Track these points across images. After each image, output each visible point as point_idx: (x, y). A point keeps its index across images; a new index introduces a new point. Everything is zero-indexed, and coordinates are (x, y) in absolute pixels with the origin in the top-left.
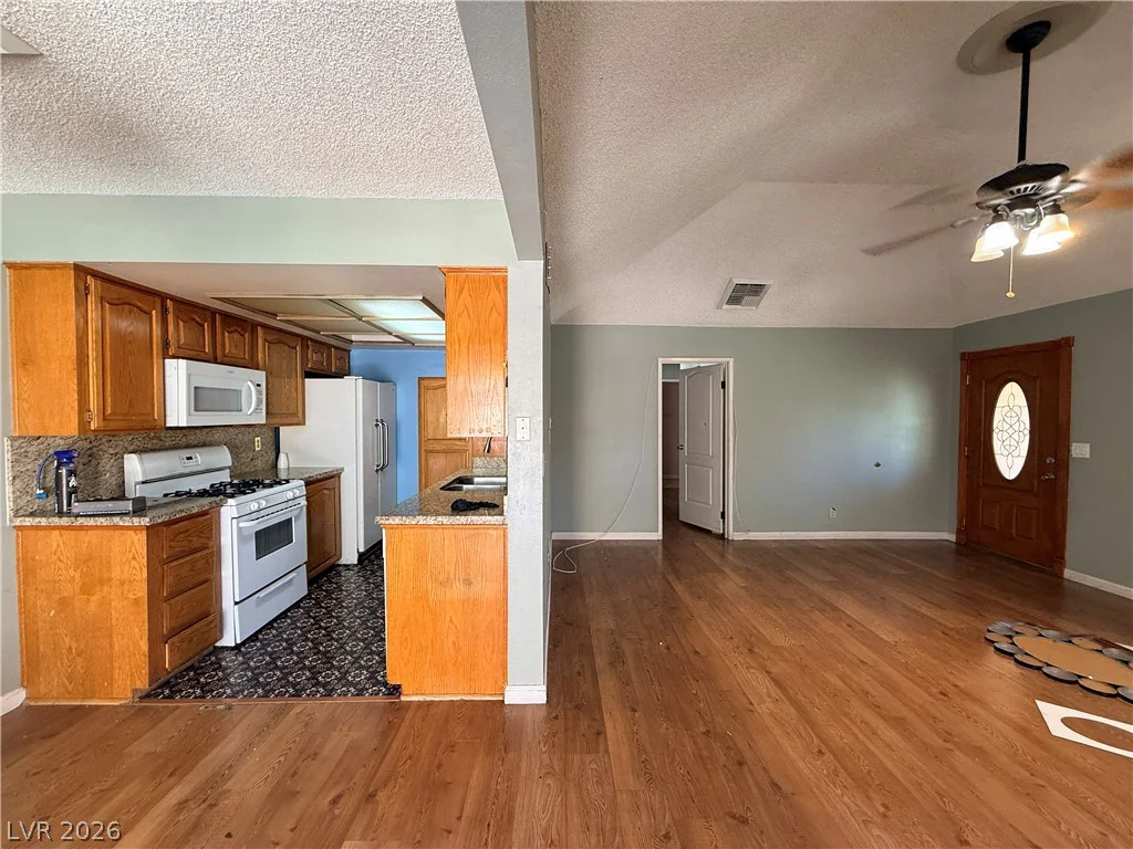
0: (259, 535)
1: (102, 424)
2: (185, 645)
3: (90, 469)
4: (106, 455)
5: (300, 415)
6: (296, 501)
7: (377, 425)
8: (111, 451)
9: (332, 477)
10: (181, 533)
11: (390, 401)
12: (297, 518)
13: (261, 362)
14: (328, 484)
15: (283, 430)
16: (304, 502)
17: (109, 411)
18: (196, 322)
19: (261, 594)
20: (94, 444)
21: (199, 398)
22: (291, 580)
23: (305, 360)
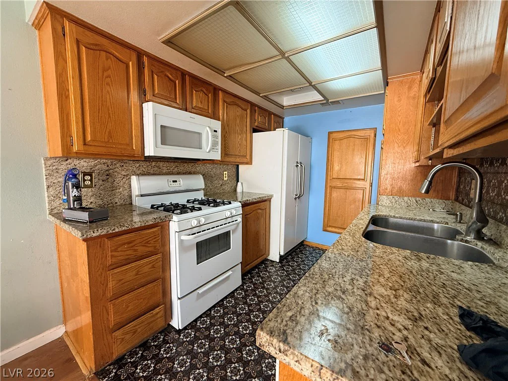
0: (199, 245)
1: (82, 148)
2: (127, 337)
3: (108, 185)
4: (120, 176)
5: (248, 157)
6: (234, 219)
7: (297, 166)
8: (123, 173)
9: (265, 201)
10: (124, 244)
11: (307, 150)
12: (234, 231)
13: (221, 117)
14: (262, 205)
15: (241, 167)
16: (240, 219)
17: (89, 138)
18: (168, 77)
19: (200, 291)
20: (111, 167)
21: (166, 134)
22: (229, 276)
23: (252, 120)
